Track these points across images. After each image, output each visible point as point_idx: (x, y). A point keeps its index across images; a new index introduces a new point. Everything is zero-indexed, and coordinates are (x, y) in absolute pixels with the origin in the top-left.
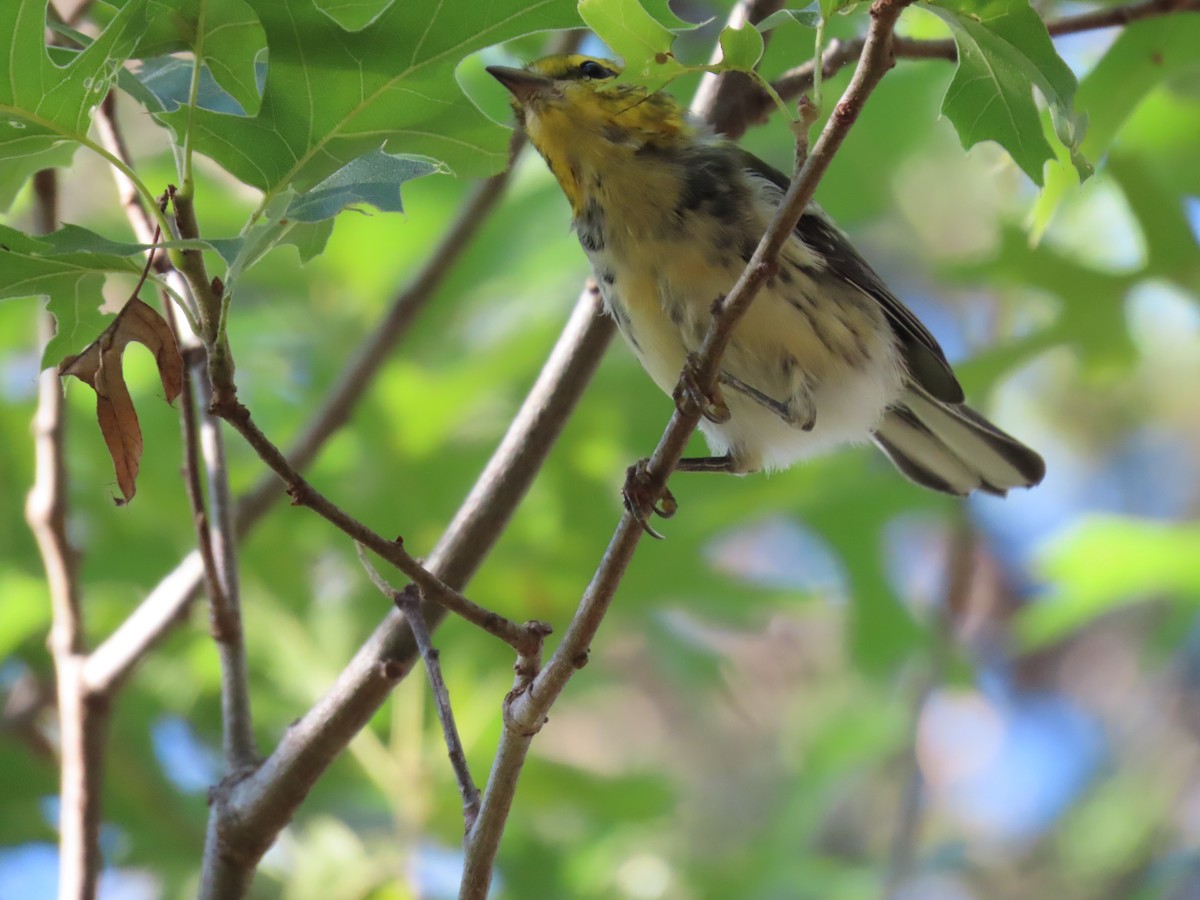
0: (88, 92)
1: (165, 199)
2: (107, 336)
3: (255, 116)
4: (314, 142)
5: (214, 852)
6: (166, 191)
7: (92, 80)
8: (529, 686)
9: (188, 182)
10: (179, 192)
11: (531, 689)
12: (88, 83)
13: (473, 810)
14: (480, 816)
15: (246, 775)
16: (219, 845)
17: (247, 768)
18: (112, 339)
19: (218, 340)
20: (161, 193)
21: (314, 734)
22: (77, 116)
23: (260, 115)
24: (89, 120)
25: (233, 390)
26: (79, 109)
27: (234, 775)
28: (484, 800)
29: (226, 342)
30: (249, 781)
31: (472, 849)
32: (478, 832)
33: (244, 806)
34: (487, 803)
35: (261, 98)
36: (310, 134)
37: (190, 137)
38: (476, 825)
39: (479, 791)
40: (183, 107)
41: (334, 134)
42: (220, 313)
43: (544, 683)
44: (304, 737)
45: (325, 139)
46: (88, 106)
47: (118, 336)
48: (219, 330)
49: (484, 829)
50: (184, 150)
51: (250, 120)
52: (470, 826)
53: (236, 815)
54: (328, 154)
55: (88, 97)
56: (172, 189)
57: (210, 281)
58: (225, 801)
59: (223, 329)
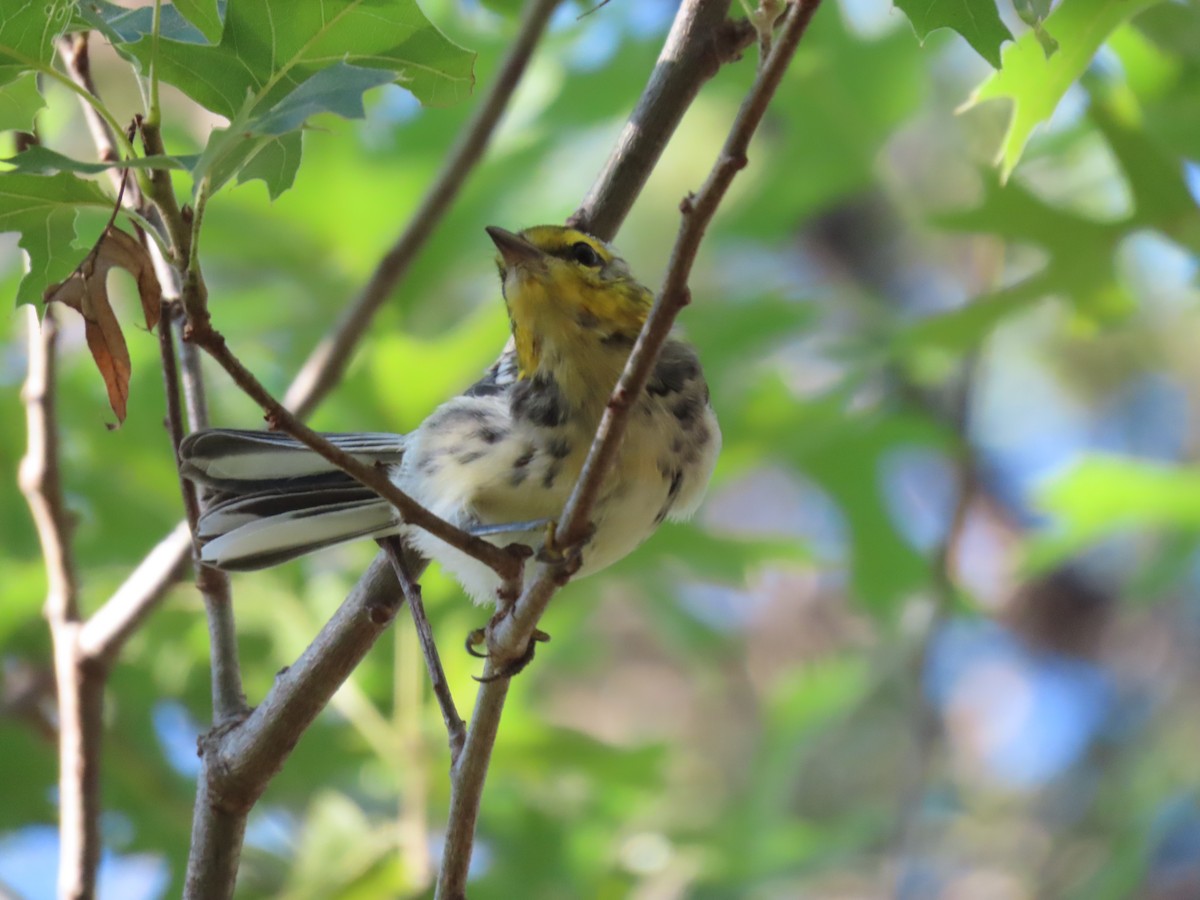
0: (49, 19)
1: (132, 129)
2: (89, 263)
3: (218, 44)
4: (278, 69)
5: (205, 802)
6: (133, 121)
7: (53, 7)
8: (511, 609)
9: (155, 109)
10: (146, 120)
11: (514, 610)
12: (49, 10)
13: (459, 741)
14: (466, 746)
15: (237, 724)
16: (210, 796)
17: (236, 718)
18: (93, 265)
19: (189, 269)
20: (129, 124)
21: (303, 680)
22: (40, 45)
23: (222, 43)
24: (52, 49)
25: (207, 316)
26: (41, 38)
27: (222, 726)
28: (469, 728)
29: (198, 267)
30: (238, 730)
31: (459, 781)
32: (464, 763)
33: (234, 755)
34: (472, 733)
35: (222, 24)
36: (273, 61)
37: (154, 68)
38: (463, 755)
39: (464, 722)
40: (146, 37)
41: (295, 60)
42: (190, 239)
43: (527, 603)
44: (292, 684)
45: (288, 66)
46: (51, 34)
47: (99, 262)
48: (191, 256)
49: (471, 758)
50: (150, 81)
51: (213, 48)
52: (457, 757)
53: (227, 766)
54: (292, 80)
55: (50, 25)
56: (139, 118)
57: (180, 209)
58: (216, 751)
59: (195, 254)
